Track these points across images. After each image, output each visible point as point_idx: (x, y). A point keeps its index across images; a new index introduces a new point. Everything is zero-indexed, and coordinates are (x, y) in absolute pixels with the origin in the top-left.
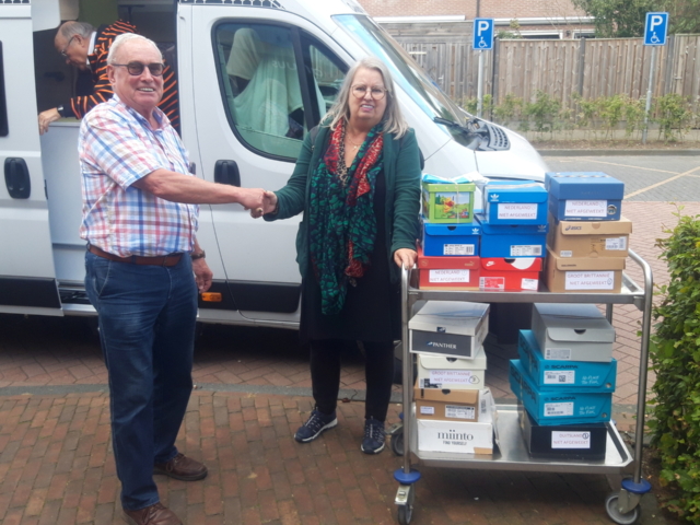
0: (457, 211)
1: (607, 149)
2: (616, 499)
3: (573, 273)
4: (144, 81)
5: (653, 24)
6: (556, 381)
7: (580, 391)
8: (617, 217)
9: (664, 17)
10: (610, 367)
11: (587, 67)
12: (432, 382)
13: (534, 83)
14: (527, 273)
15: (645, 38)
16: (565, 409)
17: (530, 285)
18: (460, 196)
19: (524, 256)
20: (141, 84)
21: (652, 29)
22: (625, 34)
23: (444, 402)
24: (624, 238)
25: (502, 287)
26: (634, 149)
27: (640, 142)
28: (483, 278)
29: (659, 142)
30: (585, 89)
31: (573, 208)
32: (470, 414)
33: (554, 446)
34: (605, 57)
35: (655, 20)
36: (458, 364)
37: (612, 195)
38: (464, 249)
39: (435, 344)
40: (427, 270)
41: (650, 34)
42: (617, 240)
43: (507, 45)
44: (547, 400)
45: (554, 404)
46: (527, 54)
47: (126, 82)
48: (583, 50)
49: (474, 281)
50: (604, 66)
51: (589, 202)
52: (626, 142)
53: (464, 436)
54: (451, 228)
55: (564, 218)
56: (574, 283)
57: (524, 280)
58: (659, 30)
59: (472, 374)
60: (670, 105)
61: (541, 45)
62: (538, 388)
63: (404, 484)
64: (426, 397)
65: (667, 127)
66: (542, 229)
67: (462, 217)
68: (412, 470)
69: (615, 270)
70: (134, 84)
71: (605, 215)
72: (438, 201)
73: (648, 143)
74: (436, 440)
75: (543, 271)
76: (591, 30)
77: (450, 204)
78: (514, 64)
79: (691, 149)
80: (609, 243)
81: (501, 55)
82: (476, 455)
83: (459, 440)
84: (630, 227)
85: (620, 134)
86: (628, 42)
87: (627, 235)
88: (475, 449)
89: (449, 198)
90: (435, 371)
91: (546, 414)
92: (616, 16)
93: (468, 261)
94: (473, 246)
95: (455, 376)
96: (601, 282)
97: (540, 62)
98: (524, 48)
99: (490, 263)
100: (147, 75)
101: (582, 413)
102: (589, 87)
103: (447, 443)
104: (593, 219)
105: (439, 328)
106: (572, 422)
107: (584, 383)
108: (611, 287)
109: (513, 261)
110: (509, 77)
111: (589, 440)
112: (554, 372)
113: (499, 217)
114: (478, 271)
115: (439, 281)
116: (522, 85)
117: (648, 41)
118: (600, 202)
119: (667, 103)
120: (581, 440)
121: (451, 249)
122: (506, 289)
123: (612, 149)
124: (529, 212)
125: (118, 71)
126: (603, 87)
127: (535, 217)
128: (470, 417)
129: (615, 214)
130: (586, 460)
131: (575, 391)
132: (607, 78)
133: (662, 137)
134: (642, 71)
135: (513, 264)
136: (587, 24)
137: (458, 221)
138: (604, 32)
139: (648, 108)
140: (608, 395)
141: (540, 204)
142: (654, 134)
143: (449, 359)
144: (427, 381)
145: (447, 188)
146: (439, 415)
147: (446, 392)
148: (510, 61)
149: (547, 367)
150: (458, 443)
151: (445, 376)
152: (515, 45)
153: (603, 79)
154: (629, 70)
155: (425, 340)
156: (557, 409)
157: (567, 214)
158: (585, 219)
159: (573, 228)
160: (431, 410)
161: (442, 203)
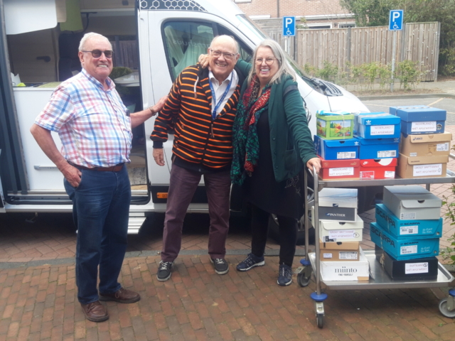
0: (344, 132)
1: (370, 96)
2: (446, 302)
3: (418, 166)
4: (102, 61)
5: (394, 17)
6: (407, 233)
7: (421, 238)
8: (442, 131)
9: (401, 12)
10: (438, 222)
11: (353, 45)
12: (330, 238)
13: (320, 56)
14: (388, 168)
15: (389, 26)
16: (412, 250)
17: (390, 175)
18: (345, 122)
19: (386, 157)
20: (99, 63)
21: (393, 21)
22: (374, 24)
23: (338, 250)
24: (447, 143)
25: (373, 177)
26: (386, 95)
27: (389, 91)
28: (361, 172)
29: (401, 90)
30: (352, 59)
31: (416, 127)
32: (355, 256)
33: (407, 272)
34: (363, 39)
35: (395, 14)
36: (346, 226)
37: (440, 118)
38: (350, 155)
39: (331, 214)
40: (328, 169)
41: (392, 24)
42: (443, 145)
43: (302, 33)
44: (402, 245)
45: (406, 247)
46: (315, 38)
47: (91, 61)
48: (350, 35)
49: (356, 174)
50: (363, 44)
51: (425, 123)
52: (381, 91)
53: (351, 270)
54: (342, 142)
55: (411, 133)
56: (419, 172)
57: (386, 172)
58: (398, 21)
59: (355, 231)
60: (407, 67)
61: (324, 32)
62: (396, 237)
63: (319, 301)
64: (327, 247)
65: (406, 81)
66: (397, 140)
67: (346, 135)
68: (322, 292)
69: (442, 163)
70: (96, 63)
71: (435, 130)
72: (332, 126)
73: (394, 91)
74: (334, 273)
75: (397, 166)
76: (353, 22)
77: (339, 128)
78: (307, 44)
79: (421, 94)
80: (439, 147)
81: (299, 39)
82: (359, 281)
83: (348, 273)
84: (451, 136)
85: (376, 86)
86: (378, 29)
87: (449, 142)
88: (358, 277)
89: (338, 124)
90: (332, 231)
91: (401, 253)
92: (367, 13)
93: (353, 162)
94: (355, 152)
95: (345, 234)
96: (434, 171)
97: (323, 43)
98: (313, 35)
99: (366, 163)
100: (103, 57)
101: (422, 252)
102: (354, 58)
103: (341, 275)
104: (428, 133)
105: (334, 205)
106: (416, 257)
107: (424, 233)
108: (440, 173)
109: (379, 160)
110: (304, 53)
111: (427, 267)
112: (406, 227)
113: (371, 134)
114: (359, 168)
115: (335, 175)
116: (312, 58)
117: (391, 28)
118: (432, 122)
119: (405, 66)
120: (422, 268)
121: (341, 155)
122: (375, 178)
123: (372, 96)
124: (389, 130)
125: (85, 55)
126: (363, 57)
127: (393, 133)
128: (354, 258)
129: (441, 129)
130: (426, 279)
131: (418, 238)
132: (365, 52)
133: (402, 87)
134: (386, 47)
135: (380, 163)
136: (350, 18)
137: (344, 138)
138: (361, 23)
139: (393, 70)
140: (437, 240)
141: (395, 125)
142: (397, 85)
143: (340, 223)
144: (327, 237)
145: (337, 118)
146: (335, 258)
147: (339, 243)
148: (304, 43)
149: (402, 225)
150: (347, 275)
151: (338, 234)
152: (307, 33)
153: (363, 53)
154: (378, 47)
155: (326, 212)
156: (408, 250)
157: (412, 131)
158: (423, 133)
159: (418, 139)
160: (330, 255)
161: (335, 127)
